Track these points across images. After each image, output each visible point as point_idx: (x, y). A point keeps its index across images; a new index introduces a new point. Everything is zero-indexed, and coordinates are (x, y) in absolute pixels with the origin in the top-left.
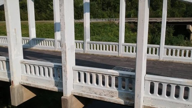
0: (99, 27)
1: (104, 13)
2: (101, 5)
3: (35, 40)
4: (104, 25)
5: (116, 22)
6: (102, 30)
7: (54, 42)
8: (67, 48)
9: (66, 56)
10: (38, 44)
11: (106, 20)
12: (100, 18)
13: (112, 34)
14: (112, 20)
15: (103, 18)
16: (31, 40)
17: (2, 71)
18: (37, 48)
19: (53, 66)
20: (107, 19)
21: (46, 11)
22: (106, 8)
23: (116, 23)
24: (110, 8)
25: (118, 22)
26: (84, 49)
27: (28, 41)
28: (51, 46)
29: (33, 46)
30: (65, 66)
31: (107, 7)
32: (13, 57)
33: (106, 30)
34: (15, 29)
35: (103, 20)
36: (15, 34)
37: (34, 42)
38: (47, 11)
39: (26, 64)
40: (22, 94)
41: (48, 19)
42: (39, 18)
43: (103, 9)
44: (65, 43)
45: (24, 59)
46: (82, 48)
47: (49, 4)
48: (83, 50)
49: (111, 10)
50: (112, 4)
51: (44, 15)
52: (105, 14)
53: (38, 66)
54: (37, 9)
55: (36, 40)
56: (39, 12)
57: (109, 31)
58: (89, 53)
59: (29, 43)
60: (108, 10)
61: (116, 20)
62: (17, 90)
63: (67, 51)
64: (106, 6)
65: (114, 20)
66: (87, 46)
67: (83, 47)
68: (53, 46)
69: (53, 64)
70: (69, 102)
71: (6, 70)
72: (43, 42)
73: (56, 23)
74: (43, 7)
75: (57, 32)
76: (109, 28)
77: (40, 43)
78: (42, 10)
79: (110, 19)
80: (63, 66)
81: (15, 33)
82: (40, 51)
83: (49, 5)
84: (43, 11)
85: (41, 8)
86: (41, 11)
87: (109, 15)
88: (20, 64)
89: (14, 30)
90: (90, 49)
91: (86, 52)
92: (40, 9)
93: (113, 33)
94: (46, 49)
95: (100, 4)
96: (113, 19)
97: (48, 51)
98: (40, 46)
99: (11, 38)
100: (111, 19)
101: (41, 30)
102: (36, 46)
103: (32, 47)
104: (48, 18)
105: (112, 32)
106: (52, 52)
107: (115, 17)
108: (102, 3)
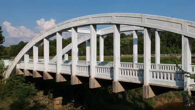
1: (168, 48)
2: (166, 42)
4: (165, 60)
5: (179, 57)
8: (116, 58)
11: (168, 55)
14: (174, 55)
16: (100, 63)
17: (86, 72)
19: (110, 68)
22: (171, 45)
24: (175, 44)
25: (180, 57)
32: (92, 64)
35: (165, 55)
37: (102, 64)
40: (95, 83)
42: (108, 54)
43: (168, 46)
49: (176, 46)
50: (177, 40)
52: (169, 50)
54: (107, 46)
55: (104, 63)
60: (173, 46)
61: (178, 55)
62: (93, 80)
64: (171, 42)
70: (116, 84)
71: (88, 72)
72: (108, 64)
81: (94, 52)
95: (165, 40)
108: (167, 39)
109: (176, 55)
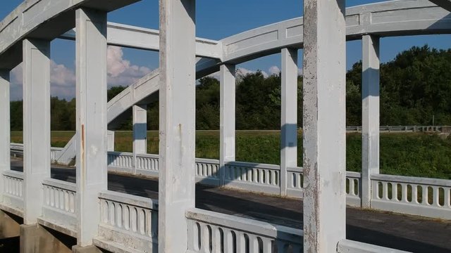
0: (395, 145)
1: (406, 112)
2: (398, 93)
3: (232, 167)
4: (408, 143)
6: (402, 154)
7: (278, 173)
8: (322, 181)
9: (316, 205)
10: (239, 178)
11: (412, 129)
12: (397, 125)
13: (430, 166)
14: (430, 128)
15: (404, 124)
16: (223, 167)
17: (142, 238)
18: (236, 187)
19: (275, 235)
20: (414, 127)
21: (263, 109)
22: (411, 102)
23: (442, 138)
24: (423, 99)
26: (361, 196)
27: (215, 170)
28: (270, 183)
29: (228, 182)
30: (314, 240)
31: (415, 98)
32: (168, 200)
33: (412, 155)
34: (180, 125)
35: (404, 129)
36: (178, 137)
37: (230, 171)
38: (266, 107)
39: (200, 223)
41: (266, 127)
43: (404, 104)
44: (316, 164)
45: (196, 207)
46: (356, 193)
47: (270, 93)
48: (357, 197)
49: (424, 105)
50: (427, 90)
51: (257, 117)
52: (408, 115)
53: (232, 232)
55: (235, 166)
56: (247, 111)
57: (424, 156)
58: (376, 208)
59: (218, 173)
60: (417, 105)
61: (440, 129)
63: (321, 188)
64: (411, 96)
65: (435, 129)
66: (370, 189)
67: (359, 190)
68: (276, 183)
69: (275, 229)
71: (150, 236)
72: (250, 172)
73: (285, 125)
74: (256, 100)
75: (287, 148)
76: (422, 149)
77: (245, 176)
78: (255, 107)
79: (424, 127)
80: (306, 237)
81: (180, 135)
82: (242, 194)
83: (270, 96)
84: (255, 109)
85: (252, 103)
86: (251, 108)
87: (420, 117)
88: (185, 222)
89: (176, 128)
90: (381, 196)
91: (366, 206)
92: (250, 104)
93: (435, 162)
94: (256, 191)
95: (396, 90)
96: (432, 127)
97: (262, 195)
98: (242, 182)
99: (168, 148)
100: (428, 127)
101: (248, 150)
102: (235, 181)
103: (226, 183)
104: (266, 123)
105: (432, 159)
106: (273, 199)
107: (436, 122)
108: (401, 88)
109: (437, 129)
